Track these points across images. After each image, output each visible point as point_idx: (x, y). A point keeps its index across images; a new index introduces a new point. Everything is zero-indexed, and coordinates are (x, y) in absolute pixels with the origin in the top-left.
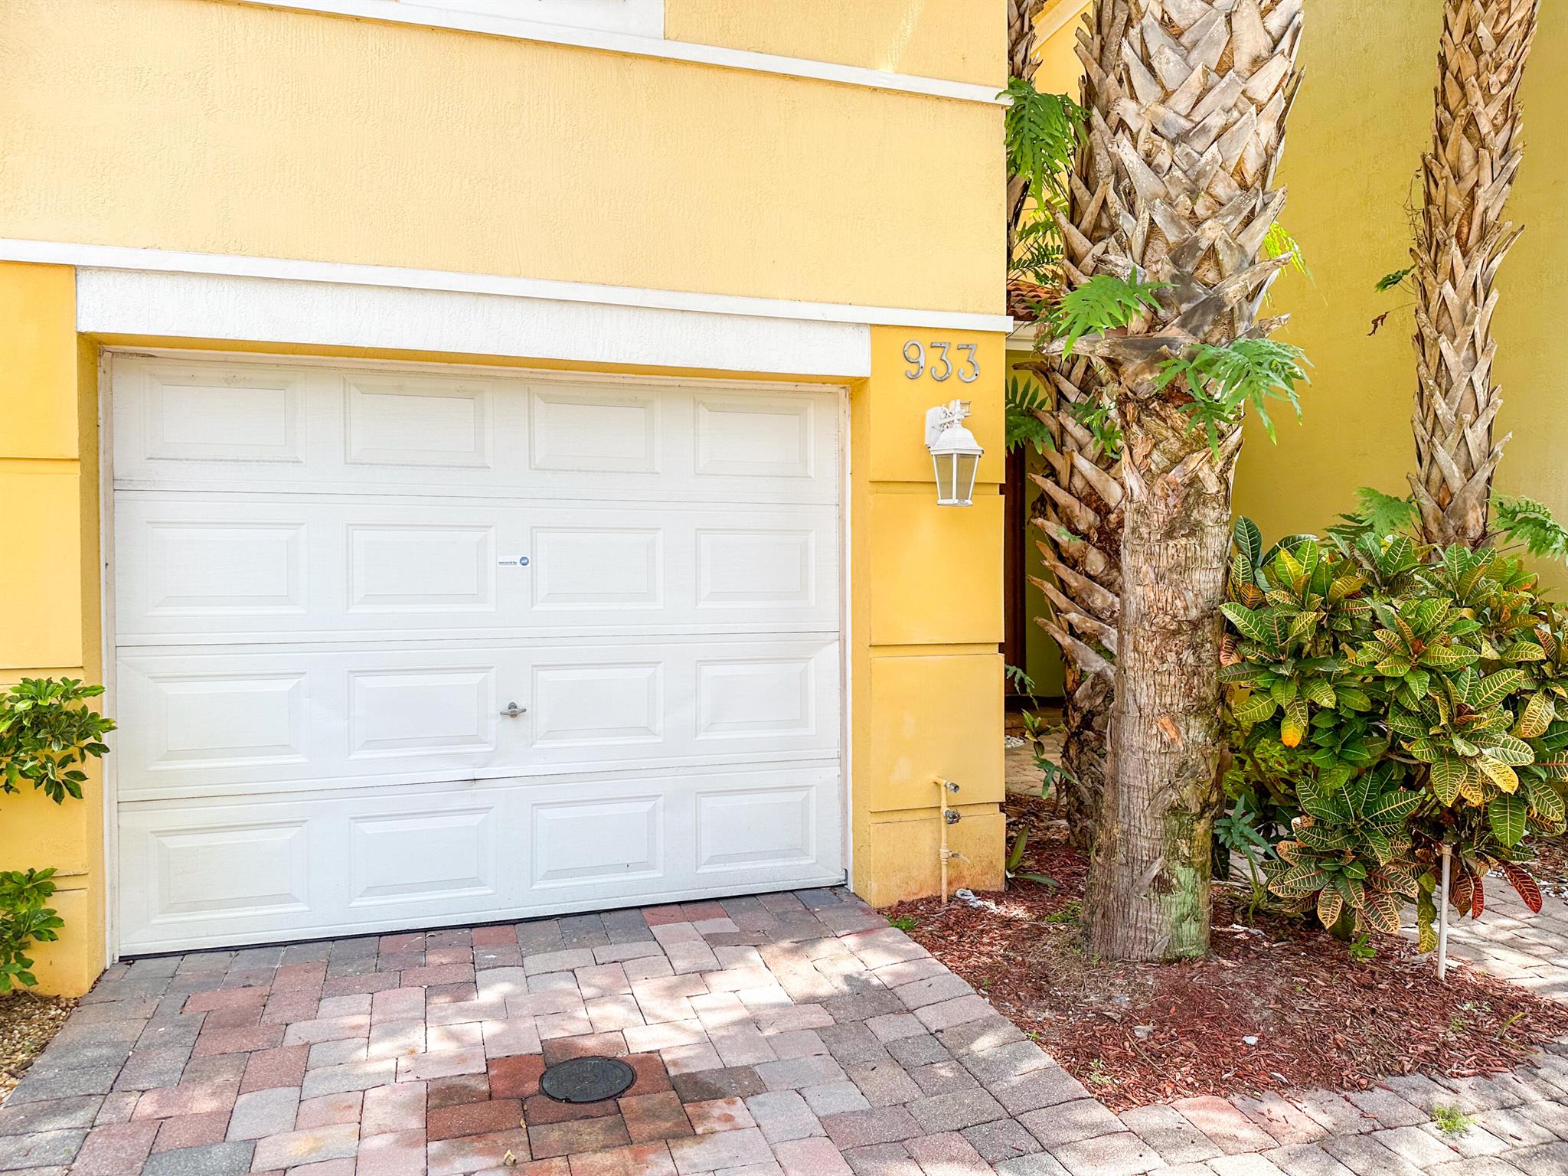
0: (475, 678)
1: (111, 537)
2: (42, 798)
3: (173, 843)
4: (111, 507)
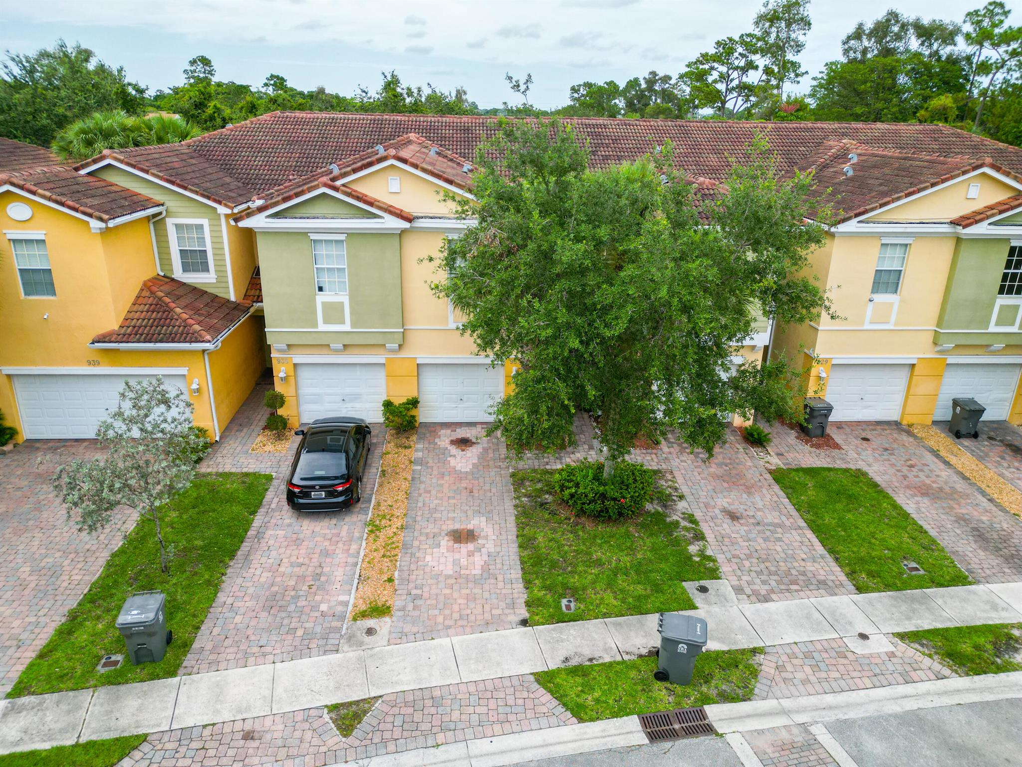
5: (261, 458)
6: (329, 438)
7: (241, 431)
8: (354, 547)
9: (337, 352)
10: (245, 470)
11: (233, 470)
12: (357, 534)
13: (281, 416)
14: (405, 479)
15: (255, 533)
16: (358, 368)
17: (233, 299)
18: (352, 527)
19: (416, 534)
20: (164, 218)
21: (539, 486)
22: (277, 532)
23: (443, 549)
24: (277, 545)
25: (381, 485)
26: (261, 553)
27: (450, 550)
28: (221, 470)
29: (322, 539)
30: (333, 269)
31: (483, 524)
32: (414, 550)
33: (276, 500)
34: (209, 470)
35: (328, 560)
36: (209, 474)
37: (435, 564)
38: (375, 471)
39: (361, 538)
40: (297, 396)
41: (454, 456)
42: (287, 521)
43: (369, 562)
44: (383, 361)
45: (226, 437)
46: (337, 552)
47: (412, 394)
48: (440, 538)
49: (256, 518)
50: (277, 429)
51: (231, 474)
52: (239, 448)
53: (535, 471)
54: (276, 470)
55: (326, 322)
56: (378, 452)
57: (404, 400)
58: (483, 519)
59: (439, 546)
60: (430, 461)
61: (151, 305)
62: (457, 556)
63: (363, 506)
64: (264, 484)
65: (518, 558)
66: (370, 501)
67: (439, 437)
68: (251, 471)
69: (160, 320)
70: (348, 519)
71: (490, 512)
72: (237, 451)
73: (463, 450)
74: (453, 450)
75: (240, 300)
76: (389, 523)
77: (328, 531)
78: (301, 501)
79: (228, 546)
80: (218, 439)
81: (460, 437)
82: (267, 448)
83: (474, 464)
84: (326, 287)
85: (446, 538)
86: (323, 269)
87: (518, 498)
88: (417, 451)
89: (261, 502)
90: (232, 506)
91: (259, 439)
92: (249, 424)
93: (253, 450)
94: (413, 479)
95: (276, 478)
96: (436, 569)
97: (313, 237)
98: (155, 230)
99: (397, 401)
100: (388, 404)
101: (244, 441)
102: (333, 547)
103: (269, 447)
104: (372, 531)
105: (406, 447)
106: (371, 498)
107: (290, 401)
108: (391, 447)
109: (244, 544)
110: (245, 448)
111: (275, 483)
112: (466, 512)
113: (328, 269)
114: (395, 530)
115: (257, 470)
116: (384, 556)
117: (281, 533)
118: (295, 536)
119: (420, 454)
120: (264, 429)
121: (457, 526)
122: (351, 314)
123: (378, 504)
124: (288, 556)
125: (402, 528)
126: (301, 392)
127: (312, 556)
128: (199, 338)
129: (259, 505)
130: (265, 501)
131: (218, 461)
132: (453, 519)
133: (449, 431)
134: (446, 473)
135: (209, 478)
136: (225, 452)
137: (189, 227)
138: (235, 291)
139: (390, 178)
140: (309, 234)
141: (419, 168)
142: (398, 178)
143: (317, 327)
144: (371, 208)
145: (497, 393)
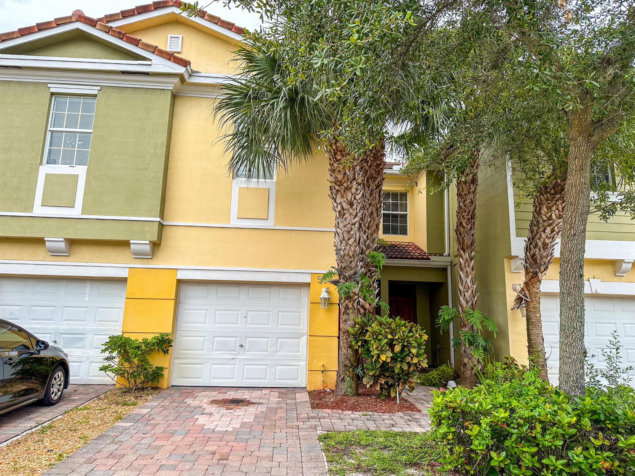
0: (235, 339)
1: (178, 311)
2: (162, 353)
3: (182, 366)
4: (178, 307)
30: (75, 134)
41: (209, 414)
44: (124, 274)
55: (46, 204)
67: (195, 397)
73: (230, 409)
83: (244, 423)
84: (59, 158)
97: (55, 88)
113: (68, 134)
122: (86, 193)
139: (170, 36)
140: (49, 85)
141: (206, 17)
142: (181, 36)
143: (32, 211)
144: (135, 47)
145: (298, 336)
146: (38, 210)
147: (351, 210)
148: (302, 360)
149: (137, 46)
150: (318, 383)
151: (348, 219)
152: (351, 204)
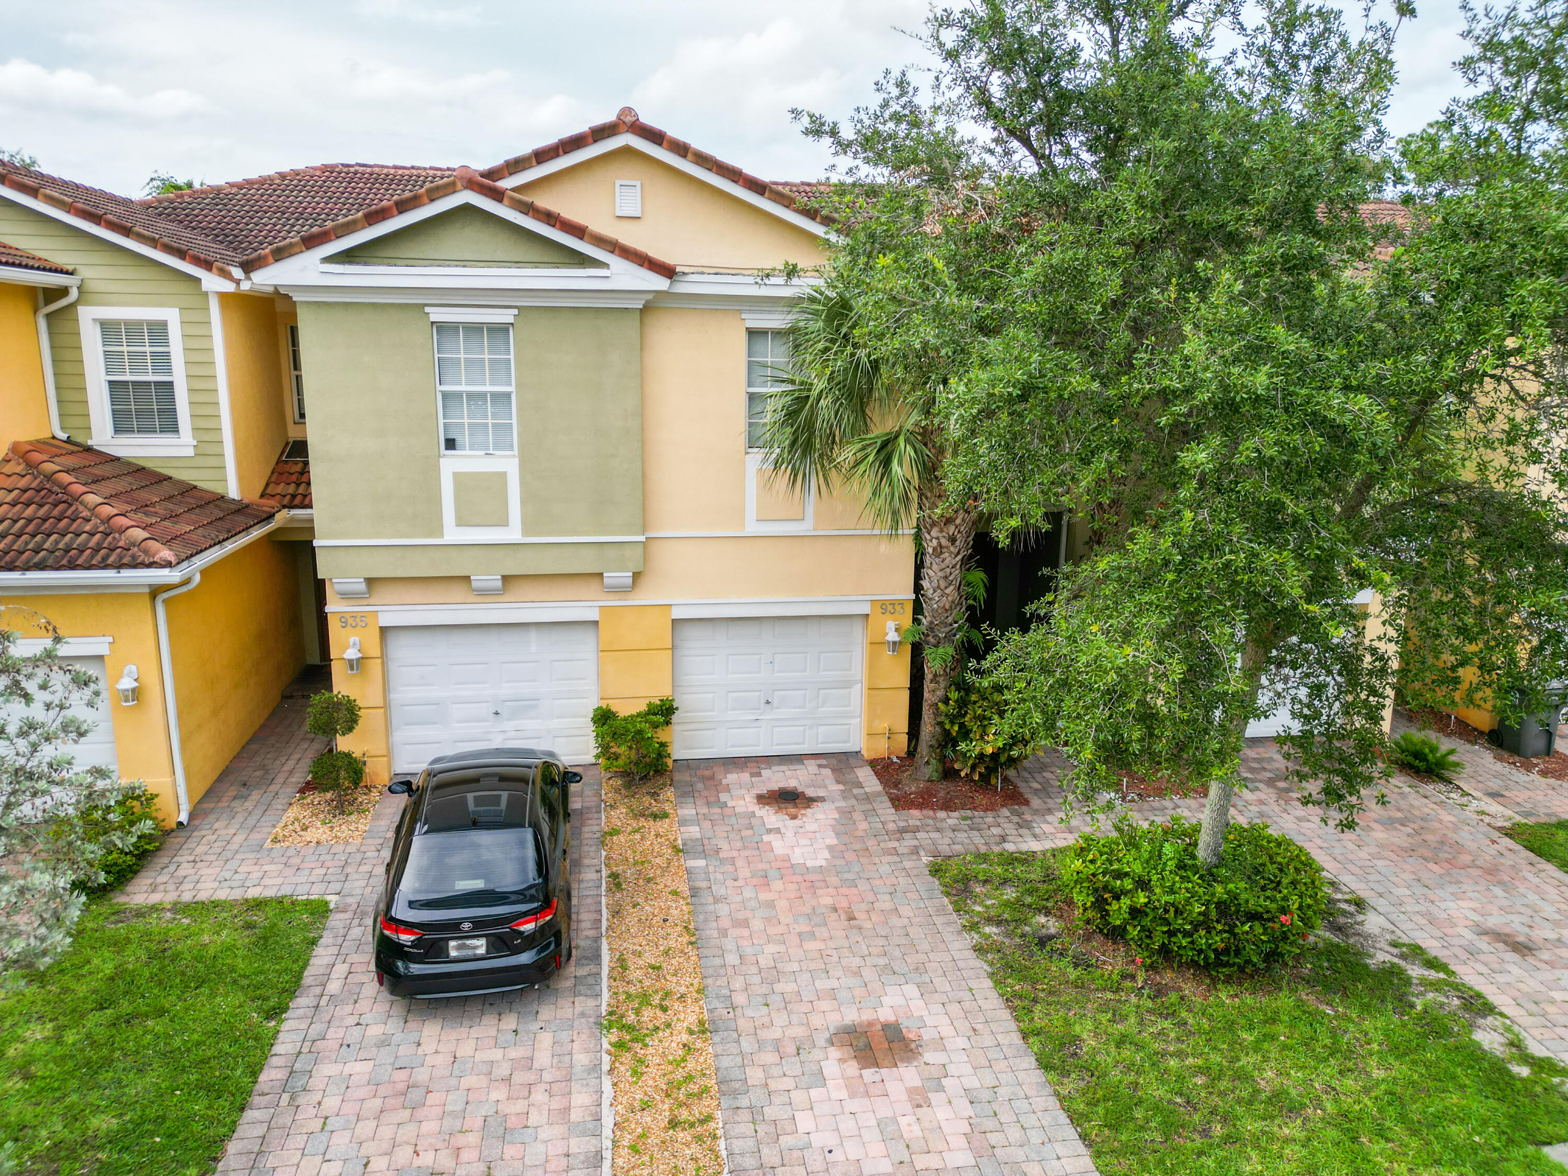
0: (758, 693)
5: (296, 861)
6: (470, 797)
7: (246, 798)
8: (581, 1099)
9: (484, 593)
10: (253, 893)
11: (222, 895)
12: (582, 1059)
13: (348, 755)
14: (675, 893)
15: (281, 1075)
16: (533, 634)
17: (233, 491)
18: (564, 1036)
19: (747, 1045)
20: (73, 306)
21: (1010, 894)
22: (348, 1069)
23: (836, 1090)
24: (350, 1109)
25: (616, 913)
26: (300, 1141)
27: (857, 1090)
28: (187, 897)
29: (484, 1082)
30: (482, 396)
31: (917, 1006)
32: (756, 1097)
33: (340, 970)
34: (155, 898)
35: (510, 1151)
36: (154, 908)
37: (830, 1140)
38: (594, 876)
39: (596, 1067)
40: (386, 706)
41: (778, 831)
42: (375, 1031)
43: (634, 1149)
44: (593, 615)
45: (206, 814)
46: (533, 1119)
47: (659, 691)
48: (817, 1054)
49: (285, 1026)
50: (335, 786)
51: (216, 904)
52: (239, 839)
53: (983, 858)
54: (336, 887)
55: (461, 522)
56: (590, 831)
57: (642, 707)
58: (911, 990)
59: (820, 1079)
60: (724, 845)
61: (25, 491)
62: (883, 1109)
63: (581, 972)
64: (306, 927)
65: (1053, 1103)
66: (596, 957)
67: (728, 789)
68: (270, 893)
69: (45, 520)
70: (546, 1012)
71: (920, 969)
72: (233, 846)
73: (794, 817)
74: (770, 816)
75: (253, 496)
76: (662, 1017)
77: (497, 1054)
78: (416, 969)
79: (197, 1127)
80: (183, 817)
81: (775, 786)
82: (312, 835)
83: (830, 848)
84: (463, 439)
85: (834, 1053)
86: (458, 395)
87: (973, 927)
88: (683, 822)
89: (299, 976)
90: (212, 995)
91: (293, 812)
92: (267, 780)
93: (275, 840)
94: (695, 892)
95: (338, 910)
96: (838, 1155)
97: (438, 315)
98: (51, 334)
99: (625, 709)
100: (604, 717)
101: (252, 821)
102: (520, 1106)
103: (318, 832)
104: (620, 1045)
105: (655, 817)
106: (598, 949)
107: (368, 719)
108: (619, 816)
109: (249, 1115)
110: (256, 836)
111: (336, 921)
112: (858, 973)
113: (471, 396)
114: (685, 1037)
115: (286, 890)
116: (674, 1124)
117: (360, 1069)
118: (403, 1075)
119: (694, 831)
120: (302, 791)
121: (851, 1016)
122: (523, 502)
123: (622, 963)
124: (386, 1146)
125: (703, 1029)
126: (395, 697)
127: (460, 1140)
128: (142, 558)
129: (293, 988)
130: (308, 978)
131: (181, 873)
132: (832, 994)
133: (745, 777)
134: (772, 874)
135: (153, 919)
136: (200, 849)
137: (133, 329)
138: (241, 478)
139: (618, 183)
140: (427, 309)
141: (690, 156)
142: (638, 183)
143: (441, 535)
144: (580, 242)
145: (847, 684)
146: (453, 534)
147: (952, 549)
148: (854, 717)
149: (581, 239)
150: (881, 748)
151: (947, 561)
152: (953, 540)
